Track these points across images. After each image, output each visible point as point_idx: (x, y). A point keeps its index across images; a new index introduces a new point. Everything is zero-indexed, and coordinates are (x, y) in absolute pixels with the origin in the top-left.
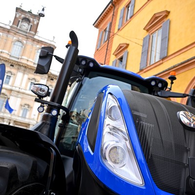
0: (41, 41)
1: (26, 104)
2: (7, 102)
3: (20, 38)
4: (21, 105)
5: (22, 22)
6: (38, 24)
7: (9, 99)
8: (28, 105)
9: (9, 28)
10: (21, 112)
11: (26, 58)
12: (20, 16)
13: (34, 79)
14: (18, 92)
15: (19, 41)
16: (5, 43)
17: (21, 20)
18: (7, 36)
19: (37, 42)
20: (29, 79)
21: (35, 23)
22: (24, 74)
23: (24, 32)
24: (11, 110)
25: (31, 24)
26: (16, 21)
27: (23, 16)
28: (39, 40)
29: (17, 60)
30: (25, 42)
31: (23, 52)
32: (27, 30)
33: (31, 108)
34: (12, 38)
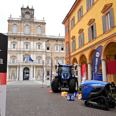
0: (38, 22)
1: (39, 57)
2: (30, 57)
3: (27, 24)
4: (37, 57)
5: (26, 15)
6: (34, 13)
7: (30, 56)
8: (40, 57)
9: (20, 20)
10: (37, 60)
11: (33, 33)
12: (24, 12)
13: (39, 43)
14: (34, 51)
15: (27, 25)
16: (21, 28)
17: (25, 14)
18: (21, 24)
19: (36, 23)
20: (37, 44)
21: (32, 13)
22: (34, 41)
23: (28, 20)
24: (32, 61)
25: (30, 14)
26: (23, 15)
27: (25, 11)
28: (36, 22)
29: (28, 35)
30: (30, 25)
31: (31, 31)
32: (29, 18)
33: (42, 58)
34: (23, 24)
